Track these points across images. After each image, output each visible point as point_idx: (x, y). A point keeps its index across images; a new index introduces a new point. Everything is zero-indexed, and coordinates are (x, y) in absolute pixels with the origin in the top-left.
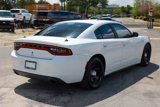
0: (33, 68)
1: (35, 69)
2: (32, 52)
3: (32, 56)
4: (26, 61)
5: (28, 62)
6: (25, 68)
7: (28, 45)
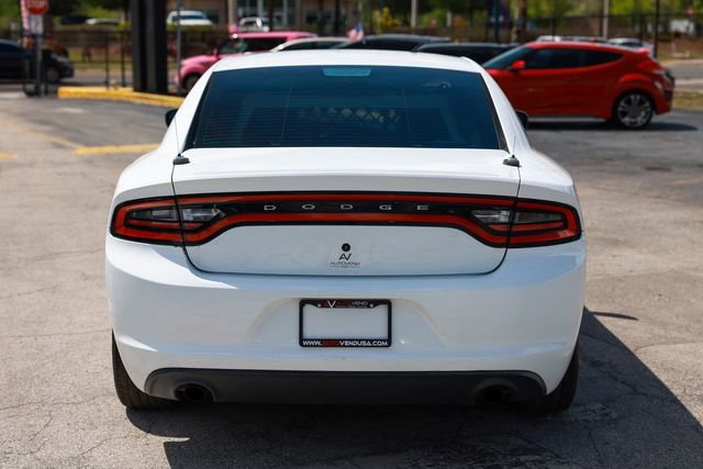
0: (371, 341)
1: (389, 341)
2: (346, 247)
3: (340, 271)
4: (303, 303)
5: (322, 307)
6: (301, 344)
7: (304, 207)
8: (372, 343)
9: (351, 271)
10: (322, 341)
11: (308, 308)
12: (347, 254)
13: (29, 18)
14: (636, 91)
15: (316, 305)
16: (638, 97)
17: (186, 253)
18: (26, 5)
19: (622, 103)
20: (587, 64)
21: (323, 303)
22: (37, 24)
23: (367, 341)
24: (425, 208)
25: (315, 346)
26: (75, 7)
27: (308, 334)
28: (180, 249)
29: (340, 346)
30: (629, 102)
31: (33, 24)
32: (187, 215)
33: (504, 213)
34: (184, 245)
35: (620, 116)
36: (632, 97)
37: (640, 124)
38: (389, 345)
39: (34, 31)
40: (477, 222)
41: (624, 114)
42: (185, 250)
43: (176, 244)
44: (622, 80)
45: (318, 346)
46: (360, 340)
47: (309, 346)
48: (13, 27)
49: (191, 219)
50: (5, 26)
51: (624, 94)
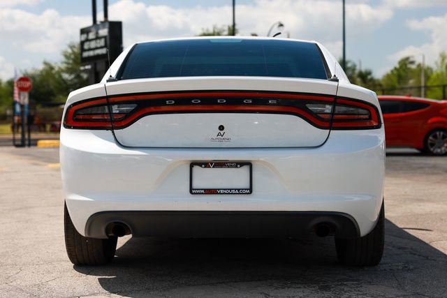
0: (239, 190)
1: (250, 190)
2: (221, 128)
3: (217, 144)
4: (192, 164)
5: (205, 167)
6: (191, 192)
7: (193, 101)
8: (239, 192)
9: (225, 144)
10: (205, 190)
11: (196, 169)
12: (222, 132)
13: (19, 94)
14: (440, 129)
15: (201, 166)
16: (442, 133)
17: (114, 134)
18: (17, 86)
19: (431, 138)
20: (405, 111)
21: (205, 164)
22: (24, 98)
23: (236, 190)
24: (275, 102)
25: (200, 193)
26: (52, 98)
27: (195, 185)
28: (110, 132)
29: (217, 193)
30: (435, 137)
31: (22, 98)
32: (115, 109)
33: (328, 106)
34: (112, 129)
35: (430, 147)
36: (438, 133)
37: (444, 152)
38: (251, 192)
39: (22, 103)
40: (310, 112)
41: (432, 145)
42: (113, 132)
43: (107, 129)
44: (430, 121)
45: (202, 193)
46: (231, 190)
47: (196, 193)
48: (9, 112)
49: (118, 112)
50: (3, 112)
51: (432, 131)
